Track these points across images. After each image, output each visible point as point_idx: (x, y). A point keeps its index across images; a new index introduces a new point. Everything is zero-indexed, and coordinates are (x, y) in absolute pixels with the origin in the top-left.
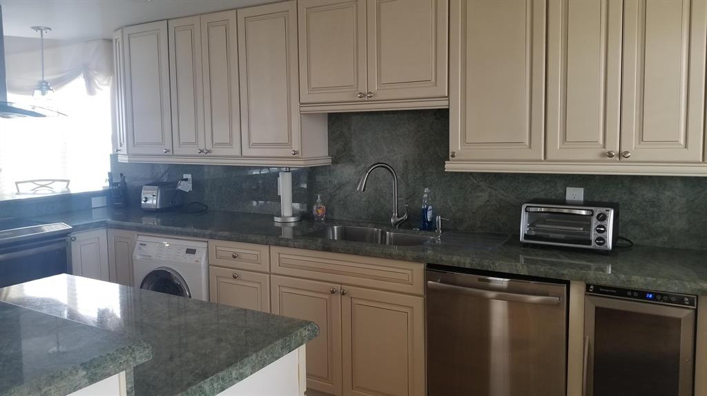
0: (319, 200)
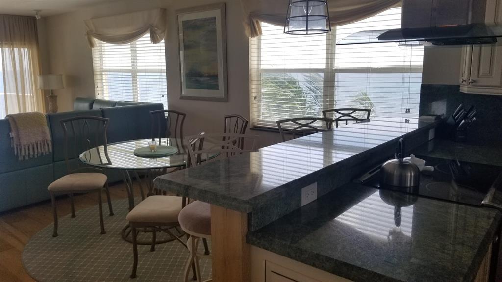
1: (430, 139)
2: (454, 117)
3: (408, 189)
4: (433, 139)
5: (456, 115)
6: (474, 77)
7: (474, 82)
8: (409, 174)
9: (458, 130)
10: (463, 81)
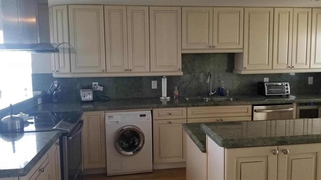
0: (176, 89)
1: (39, 104)
2: (50, 91)
3: (18, 130)
4: (41, 104)
5: (51, 89)
6: (57, 69)
7: (57, 71)
8: (17, 122)
9: (53, 97)
10: (53, 71)
